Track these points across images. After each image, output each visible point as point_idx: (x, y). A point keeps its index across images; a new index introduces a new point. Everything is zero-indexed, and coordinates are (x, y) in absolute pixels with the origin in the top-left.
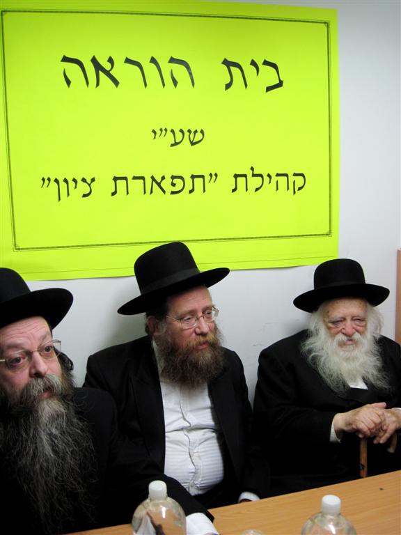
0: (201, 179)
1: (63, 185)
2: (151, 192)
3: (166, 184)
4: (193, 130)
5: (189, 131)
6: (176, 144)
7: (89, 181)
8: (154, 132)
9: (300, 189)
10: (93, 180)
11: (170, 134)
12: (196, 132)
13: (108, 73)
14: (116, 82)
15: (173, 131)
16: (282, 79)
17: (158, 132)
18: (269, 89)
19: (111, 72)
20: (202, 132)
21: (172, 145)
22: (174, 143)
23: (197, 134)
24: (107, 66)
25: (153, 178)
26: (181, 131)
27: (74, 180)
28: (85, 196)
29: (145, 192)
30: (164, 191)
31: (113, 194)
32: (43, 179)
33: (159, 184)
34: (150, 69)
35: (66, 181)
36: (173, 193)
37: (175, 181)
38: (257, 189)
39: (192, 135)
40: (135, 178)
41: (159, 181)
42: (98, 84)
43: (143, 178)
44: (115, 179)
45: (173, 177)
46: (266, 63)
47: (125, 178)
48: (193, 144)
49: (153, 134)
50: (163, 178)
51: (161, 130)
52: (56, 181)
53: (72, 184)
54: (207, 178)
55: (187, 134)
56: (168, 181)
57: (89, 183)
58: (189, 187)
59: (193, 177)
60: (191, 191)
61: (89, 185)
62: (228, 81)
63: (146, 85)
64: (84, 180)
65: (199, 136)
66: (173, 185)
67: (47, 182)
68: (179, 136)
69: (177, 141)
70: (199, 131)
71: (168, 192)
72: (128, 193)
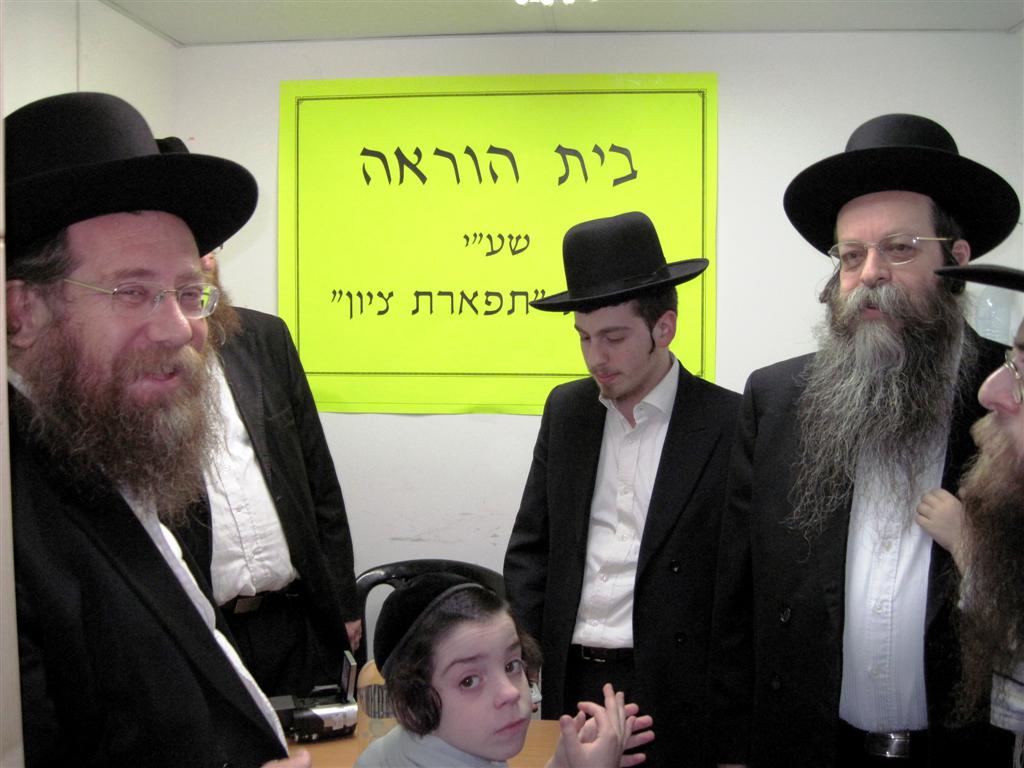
0: (524, 298)
1: (356, 300)
2: (461, 311)
3: (479, 302)
4: (515, 236)
5: (511, 237)
6: (493, 252)
7: (386, 296)
8: (466, 237)
10: (391, 295)
11: (485, 240)
12: (519, 238)
13: (414, 168)
14: (423, 179)
15: (489, 237)
16: (635, 169)
17: (472, 238)
18: (617, 182)
19: (418, 167)
20: (527, 238)
21: (488, 254)
22: (490, 251)
23: (520, 241)
24: (413, 159)
25: (463, 295)
26: (500, 236)
27: (370, 295)
28: (381, 313)
29: (452, 312)
30: (476, 312)
31: (414, 312)
32: (334, 293)
33: (470, 302)
34: (464, 161)
35: (359, 294)
36: (487, 313)
37: (490, 298)
39: (514, 241)
40: (440, 293)
41: (470, 298)
42: (401, 181)
43: (451, 294)
44: (418, 294)
45: (488, 294)
46: (614, 148)
47: (430, 294)
48: (514, 252)
49: (465, 240)
50: (476, 294)
51: (475, 235)
52: (349, 294)
53: (366, 299)
54: (532, 295)
55: (507, 240)
56: (481, 298)
57: (386, 298)
58: (507, 306)
59: (514, 294)
60: (510, 312)
61: (386, 300)
62: (563, 173)
63: (458, 181)
64: (380, 295)
65: (522, 243)
66: (488, 303)
67: (338, 295)
68: (497, 243)
69: (495, 249)
70: (523, 236)
71: (481, 311)
72: (431, 312)
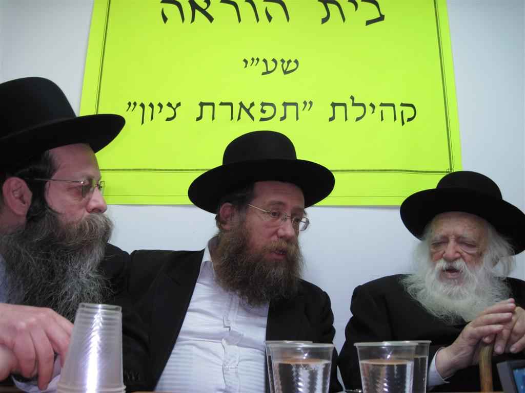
0: (294, 107)
1: (148, 109)
2: (239, 118)
3: (255, 111)
4: (286, 60)
5: (283, 61)
6: (268, 72)
7: (174, 106)
8: (246, 61)
9: (409, 120)
10: (179, 105)
11: (261, 63)
12: (289, 62)
13: (203, 12)
14: (211, 19)
15: (265, 61)
16: (383, 14)
17: (250, 62)
18: (368, 23)
19: (206, 10)
20: (296, 62)
21: (264, 74)
22: (266, 71)
23: (290, 64)
24: (203, 5)
25: (241, 105)
26: (274, 60)
27: (160, 105)
28: (168, 119)
29: (232, 118)
30: (253, 118)
31: (198, 119)
32: (130, 104)
33: (248, 111)
35: (151, 105)
36: (262, 120)
37: (265, 108)
38: (358, 119)
39: (285, 65)
40: (222, 104)
41: (248, 107)
42: (193, 20)
43: (231, 104)
44: (202, 104)
45: (263, 104)
47: (213, 104)
48: (286, 72)
49: (244, 63)
50: (252, 104)
51: (253, 59)
52: (142, 105)
53: (157, 108)
54: (301, 106)
55: (280, 63)
56: (258, 107)
57: (175, 107)
58: (280, 113)
59: (285, 104)
60: (282, 119)
61: (174, 109)
62: (325, 15)
63: (240, 20)
64: (169, 105)
65: (292, 66)
66: (263, 111)
67: (132, 106)
68: (271, 66)
69: (269, 70)
70: (293, 60)
71: (257, 118)
72: (213, 118)
